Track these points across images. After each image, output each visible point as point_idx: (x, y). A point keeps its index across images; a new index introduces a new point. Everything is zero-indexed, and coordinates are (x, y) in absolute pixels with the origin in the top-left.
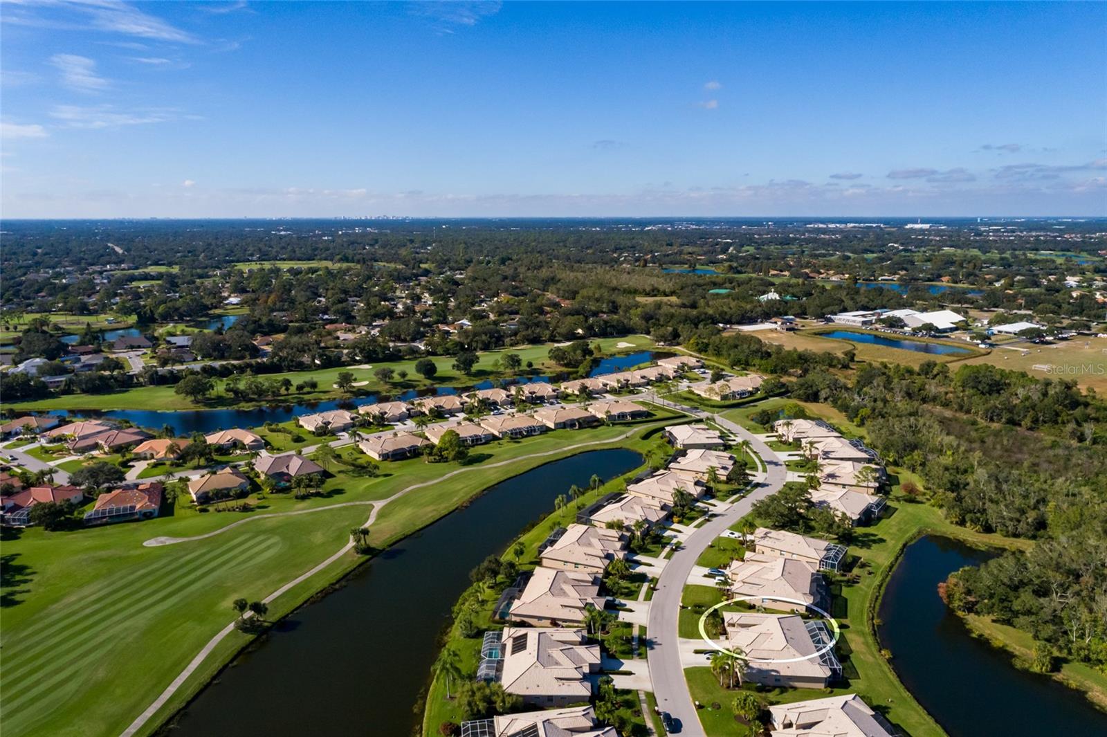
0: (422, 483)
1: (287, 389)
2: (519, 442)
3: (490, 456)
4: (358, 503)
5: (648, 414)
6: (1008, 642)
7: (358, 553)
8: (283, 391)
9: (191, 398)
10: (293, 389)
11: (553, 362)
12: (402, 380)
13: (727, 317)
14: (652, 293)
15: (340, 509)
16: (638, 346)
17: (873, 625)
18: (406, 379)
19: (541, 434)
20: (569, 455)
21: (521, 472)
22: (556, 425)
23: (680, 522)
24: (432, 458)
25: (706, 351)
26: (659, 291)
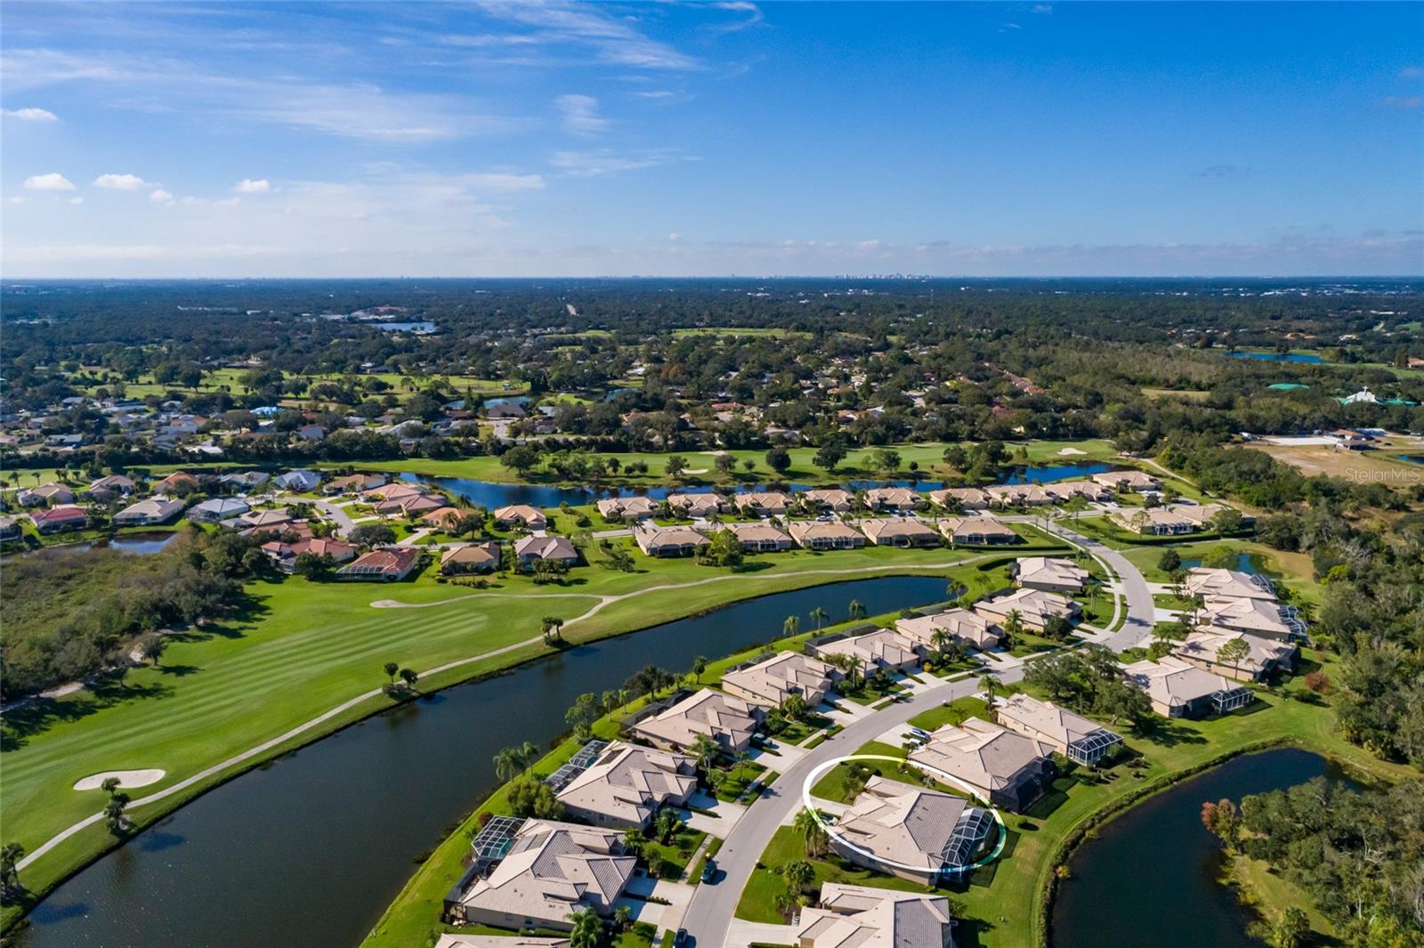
0: (672, 584)
1: (615, 470)
2: (820, 555)
3: (772, 565)
4: (589, 596)
5: (1018, 539)
6: (1267, 901)
7: (547, 644)
8: (610, 471)
9: (515, 471)
10: (621, 471)
11: (947, 465)
12: (748, 472)
13: (1259, 424)
14: (1178, 385)
15: (568, 599)
16: (1089, 454)
17: (1083, 835)
18: (754, 470)
19: (855, 548)
20: (869, 576)
21: (794, 588)
22: (879, 539)
23: (931, 671)
24: (704, 559)
25: (1181, 468)
26: (1189, 382)
